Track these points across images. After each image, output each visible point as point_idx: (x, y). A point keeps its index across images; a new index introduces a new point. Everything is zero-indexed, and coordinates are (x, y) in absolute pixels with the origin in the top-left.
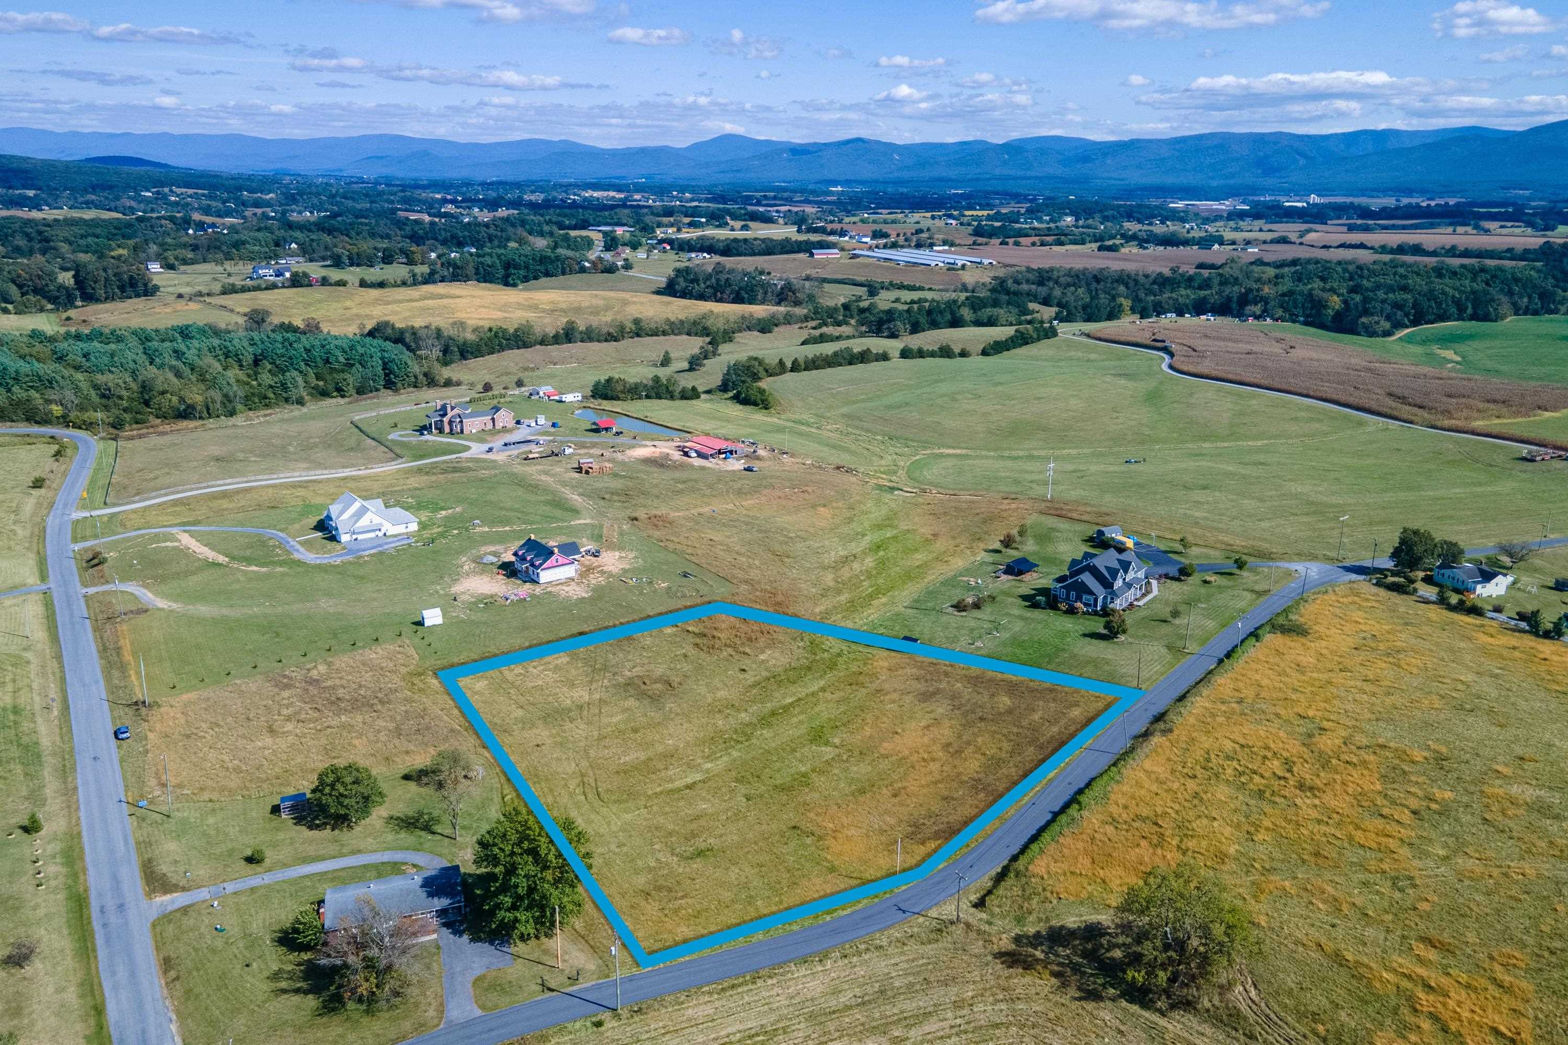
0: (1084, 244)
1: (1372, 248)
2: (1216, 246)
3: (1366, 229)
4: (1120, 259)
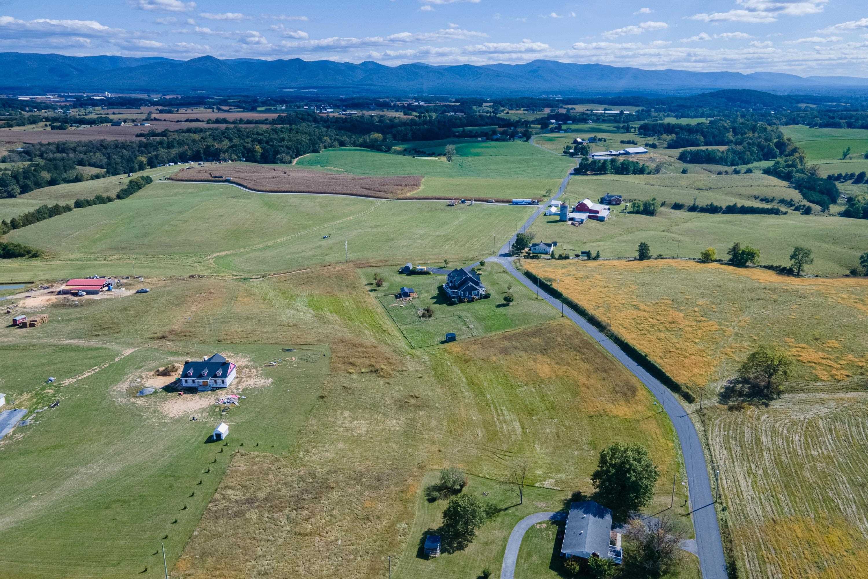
0: (24, 125)
1: (203, 121)
2: (123, 124)
3: (170, 112)
4: (67, 134)
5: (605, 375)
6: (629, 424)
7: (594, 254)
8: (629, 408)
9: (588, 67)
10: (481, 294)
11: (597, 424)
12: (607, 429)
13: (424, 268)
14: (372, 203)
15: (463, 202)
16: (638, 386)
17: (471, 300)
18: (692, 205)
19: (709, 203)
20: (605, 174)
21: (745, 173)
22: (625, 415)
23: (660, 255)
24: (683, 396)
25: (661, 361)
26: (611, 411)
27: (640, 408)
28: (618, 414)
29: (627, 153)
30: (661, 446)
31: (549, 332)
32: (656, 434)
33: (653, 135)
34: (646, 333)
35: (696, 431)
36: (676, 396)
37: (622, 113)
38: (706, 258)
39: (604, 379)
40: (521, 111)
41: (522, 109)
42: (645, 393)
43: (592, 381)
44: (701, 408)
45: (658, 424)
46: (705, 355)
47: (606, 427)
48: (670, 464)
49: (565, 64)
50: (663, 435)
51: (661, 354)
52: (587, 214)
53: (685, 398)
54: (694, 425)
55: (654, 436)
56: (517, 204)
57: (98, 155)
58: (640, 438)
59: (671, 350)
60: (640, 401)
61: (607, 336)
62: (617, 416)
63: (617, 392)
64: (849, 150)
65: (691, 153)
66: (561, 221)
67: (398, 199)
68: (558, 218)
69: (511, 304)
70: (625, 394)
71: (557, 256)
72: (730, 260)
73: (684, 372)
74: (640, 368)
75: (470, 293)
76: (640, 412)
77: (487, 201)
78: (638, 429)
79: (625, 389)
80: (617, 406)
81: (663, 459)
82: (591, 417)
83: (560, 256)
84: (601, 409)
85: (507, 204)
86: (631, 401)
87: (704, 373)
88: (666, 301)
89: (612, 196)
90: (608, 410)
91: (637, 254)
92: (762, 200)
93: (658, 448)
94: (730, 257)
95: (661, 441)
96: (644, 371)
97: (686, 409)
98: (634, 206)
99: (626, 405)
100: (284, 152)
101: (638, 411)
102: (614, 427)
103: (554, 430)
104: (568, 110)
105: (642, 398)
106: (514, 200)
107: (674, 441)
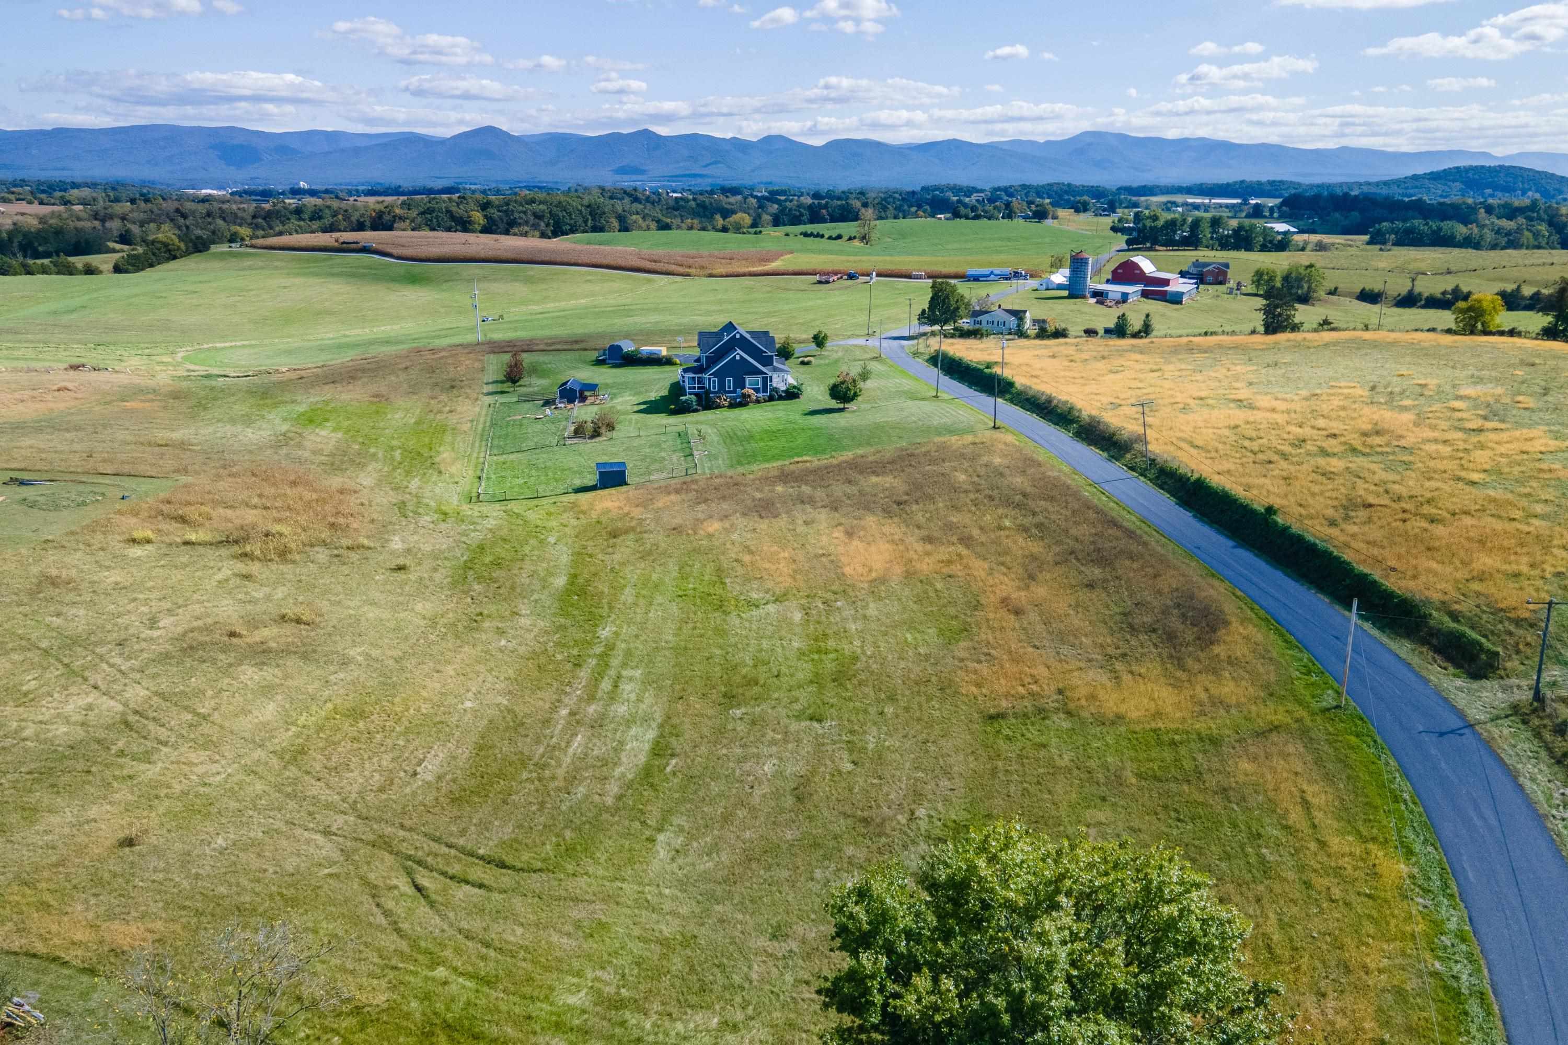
5: (1096, 572)
6: (1168, 755)
7: (1135, 323)
8: (1177, 685)
10: (775, 390)
11: (1009, 750)
12: (1055, 770)
13: (664, 352)
14: (649, 281)
15: (851, 278)
16: (1230, 607)
17: (739, 403)
18: (1405, 294)
19: (1449, 288)
20: (1197, 250)
22: (1158, 715)
23: (1326, 323)
24: (1438, 650)
25: (1334, 532)
26: (1092, 697)
27: (1228, 689)
28: (1123, 709)
30: (1338, 871)
31: (932, 462)
32: (1306, 805)
34: (1275, 458)
35: (1530, 804)
36: (1404, 648)
38: (1469, 326)
39: (1091, 586)
42: (1257, 634)
43: (1040, 591)
44: (1538, 696)
45: (1319, 762)
46: (1517, 514)
47: (1050, 763)
48: (1399, 992)
50: (1344, 814)
51: (1330, 512)
52: (1139, 288)
53: (1449, 659)
54: (1513, 775)
55: (1296, 816)
56: (976, 279)
57: (166, 227)
58: (1219, 824)
59: (1371, 500)
60: (1232, 661)
61: (1132, 469)
62: (1120, 717)
63: (1133, 629)
65: (1396, 229)
67: (711, 276)
68: (1066, 293)
69: (852, 406)
70: (1170, 637)
71: (1032, 332)
72: (1546, 330)
73: (1434, 565)
74: (1245, 554)
75: (740, 384)
76: (1228, 708)
77: (909, 277)
78: (1212, 781)
79: (1174, 622)
80: (1127, 678)
81: (1352, 954)
82: (992, 718)
83: (1043, 330)
84: (1049, 689)
86: (1190, 662)
87: (1525, 569)
88: (1346, 391)
89: (1207, 265)
90: (1083, 691)
91: (1258, 327)
93: (1320, 882)
94: (1548, 320)
95: (1335, 843)
96: (1261, 564)
97: (1461, 701)
98: (1259, 279)
99: (1166, 674)
100: (527, 223)
101: (1218, 702)
102: (1092, 764)
103: (796, 768)
105: (1241, 651)
106: (971, 271)
107: (1409, 852)
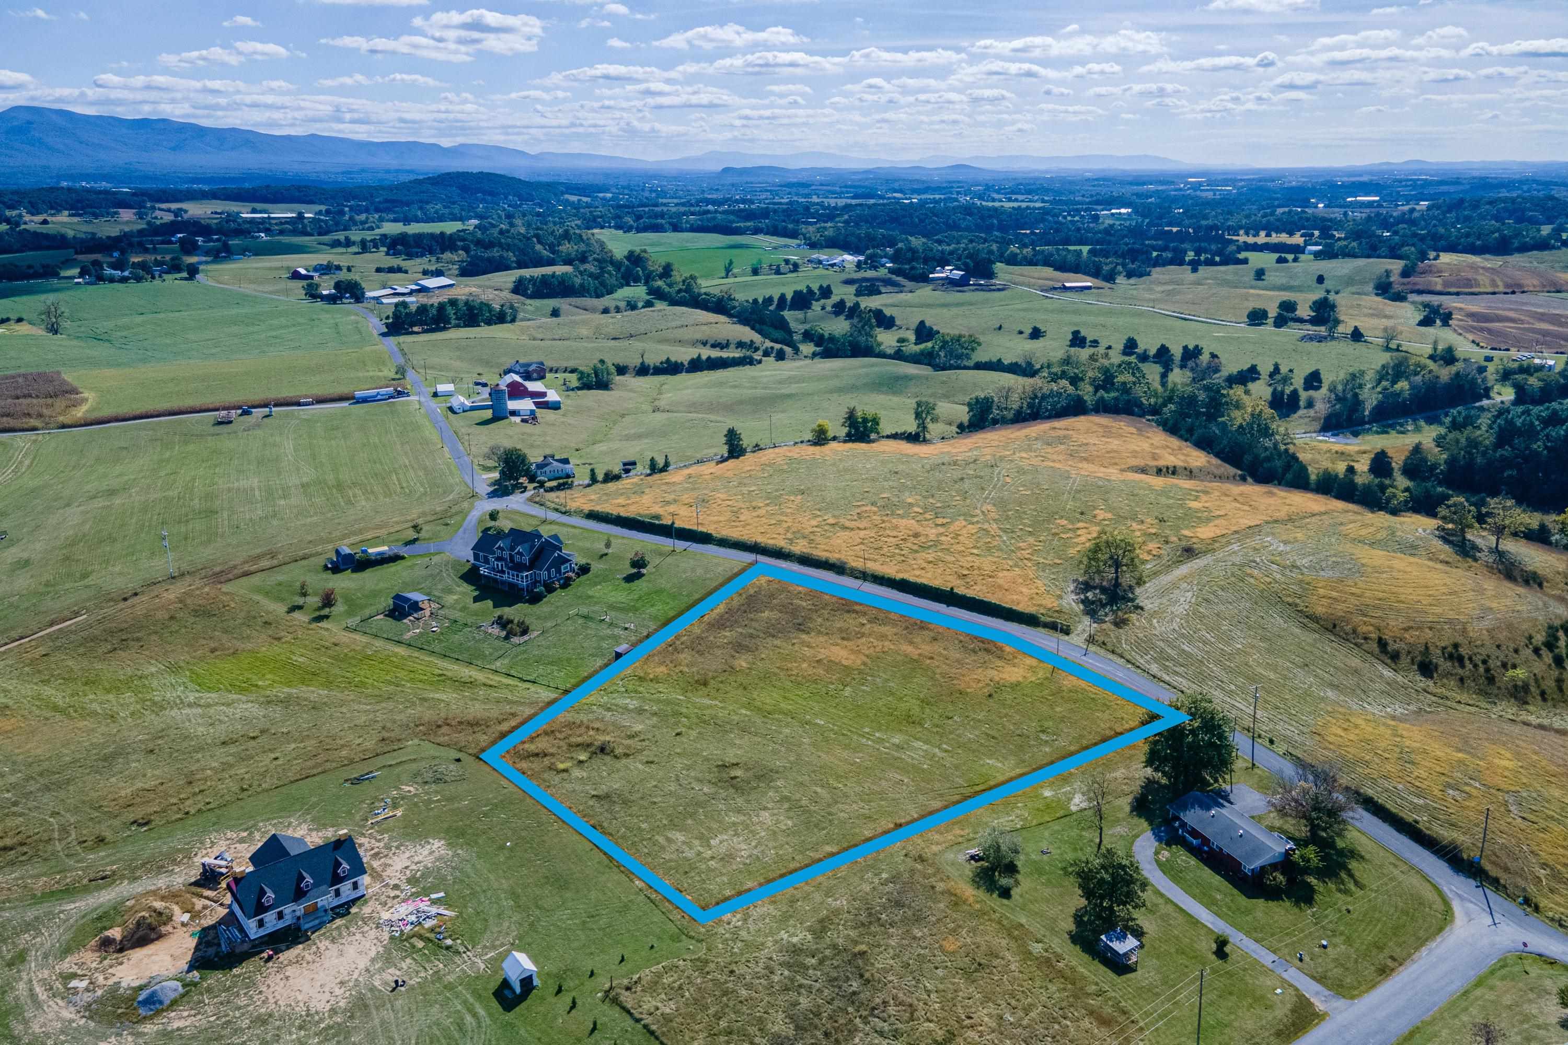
7: (661, 462)
9: (143, 124)
10: (574, 568)
13: (385, 549)
15: (246, 413)
17: (566, 584)
18: (638, 365)
19: (664, 359)
20: (444, 329)
21: (643, 307)
23: (757, 445)
24: (1052, 628)
28: (1014, 679)
29: (423, 290)
31: (772, 597)
33: (422, 255)
36: (1043, 631)
37: (301, 216)
38: (821, 438)
40: (64, 217)
41: (66, 213)
46: (1007, 567)
49: (88, 116)
53: (1057, 630)
56: (365, 400)
61: (858, 578)
64: (731, 263)
65: (532, 279)
66: (496, 419)
68: (488, 414)
69: (646, 571)
71: (600, 477)
72: (848, 435)
75: (558, 571)
77: (299, 404)
83: (606, 475)
85: (345, 404)
89: (529, 365)
91: (724, 451)
92: (713, 346)
94: (846, 430)
96: (965, 611)
98: (581, 377)
104: (177, 213)
106: (358, 394)
